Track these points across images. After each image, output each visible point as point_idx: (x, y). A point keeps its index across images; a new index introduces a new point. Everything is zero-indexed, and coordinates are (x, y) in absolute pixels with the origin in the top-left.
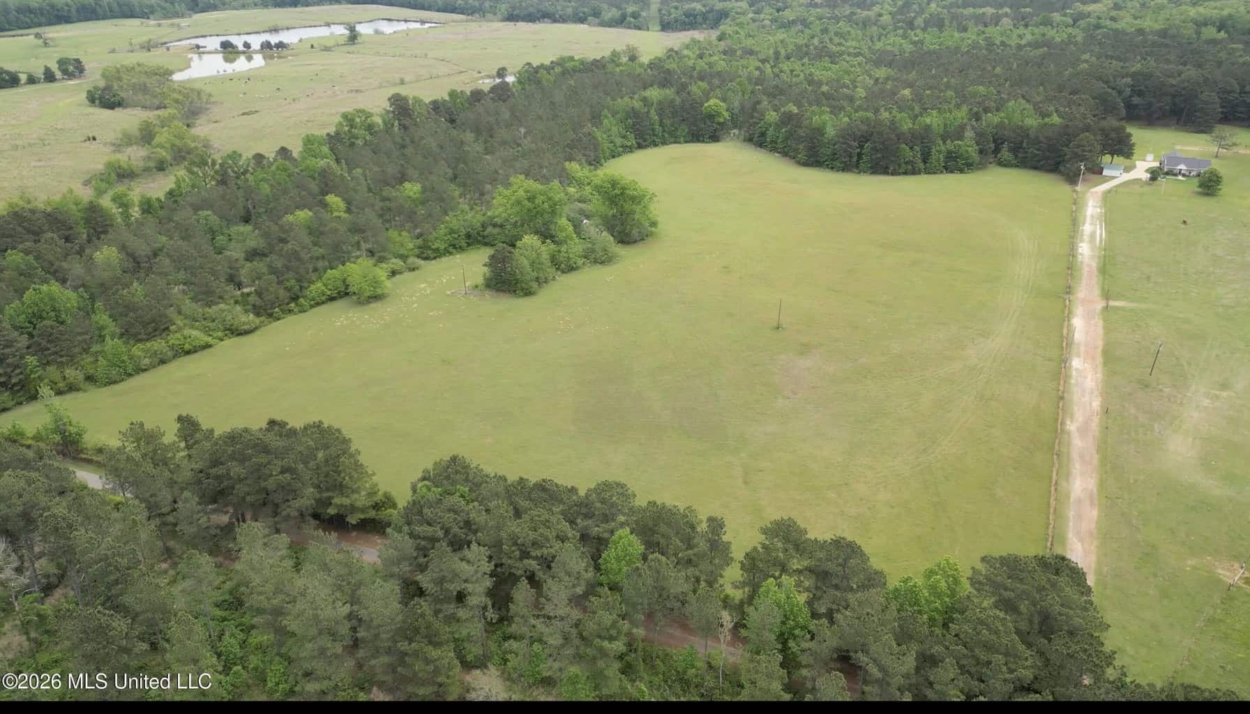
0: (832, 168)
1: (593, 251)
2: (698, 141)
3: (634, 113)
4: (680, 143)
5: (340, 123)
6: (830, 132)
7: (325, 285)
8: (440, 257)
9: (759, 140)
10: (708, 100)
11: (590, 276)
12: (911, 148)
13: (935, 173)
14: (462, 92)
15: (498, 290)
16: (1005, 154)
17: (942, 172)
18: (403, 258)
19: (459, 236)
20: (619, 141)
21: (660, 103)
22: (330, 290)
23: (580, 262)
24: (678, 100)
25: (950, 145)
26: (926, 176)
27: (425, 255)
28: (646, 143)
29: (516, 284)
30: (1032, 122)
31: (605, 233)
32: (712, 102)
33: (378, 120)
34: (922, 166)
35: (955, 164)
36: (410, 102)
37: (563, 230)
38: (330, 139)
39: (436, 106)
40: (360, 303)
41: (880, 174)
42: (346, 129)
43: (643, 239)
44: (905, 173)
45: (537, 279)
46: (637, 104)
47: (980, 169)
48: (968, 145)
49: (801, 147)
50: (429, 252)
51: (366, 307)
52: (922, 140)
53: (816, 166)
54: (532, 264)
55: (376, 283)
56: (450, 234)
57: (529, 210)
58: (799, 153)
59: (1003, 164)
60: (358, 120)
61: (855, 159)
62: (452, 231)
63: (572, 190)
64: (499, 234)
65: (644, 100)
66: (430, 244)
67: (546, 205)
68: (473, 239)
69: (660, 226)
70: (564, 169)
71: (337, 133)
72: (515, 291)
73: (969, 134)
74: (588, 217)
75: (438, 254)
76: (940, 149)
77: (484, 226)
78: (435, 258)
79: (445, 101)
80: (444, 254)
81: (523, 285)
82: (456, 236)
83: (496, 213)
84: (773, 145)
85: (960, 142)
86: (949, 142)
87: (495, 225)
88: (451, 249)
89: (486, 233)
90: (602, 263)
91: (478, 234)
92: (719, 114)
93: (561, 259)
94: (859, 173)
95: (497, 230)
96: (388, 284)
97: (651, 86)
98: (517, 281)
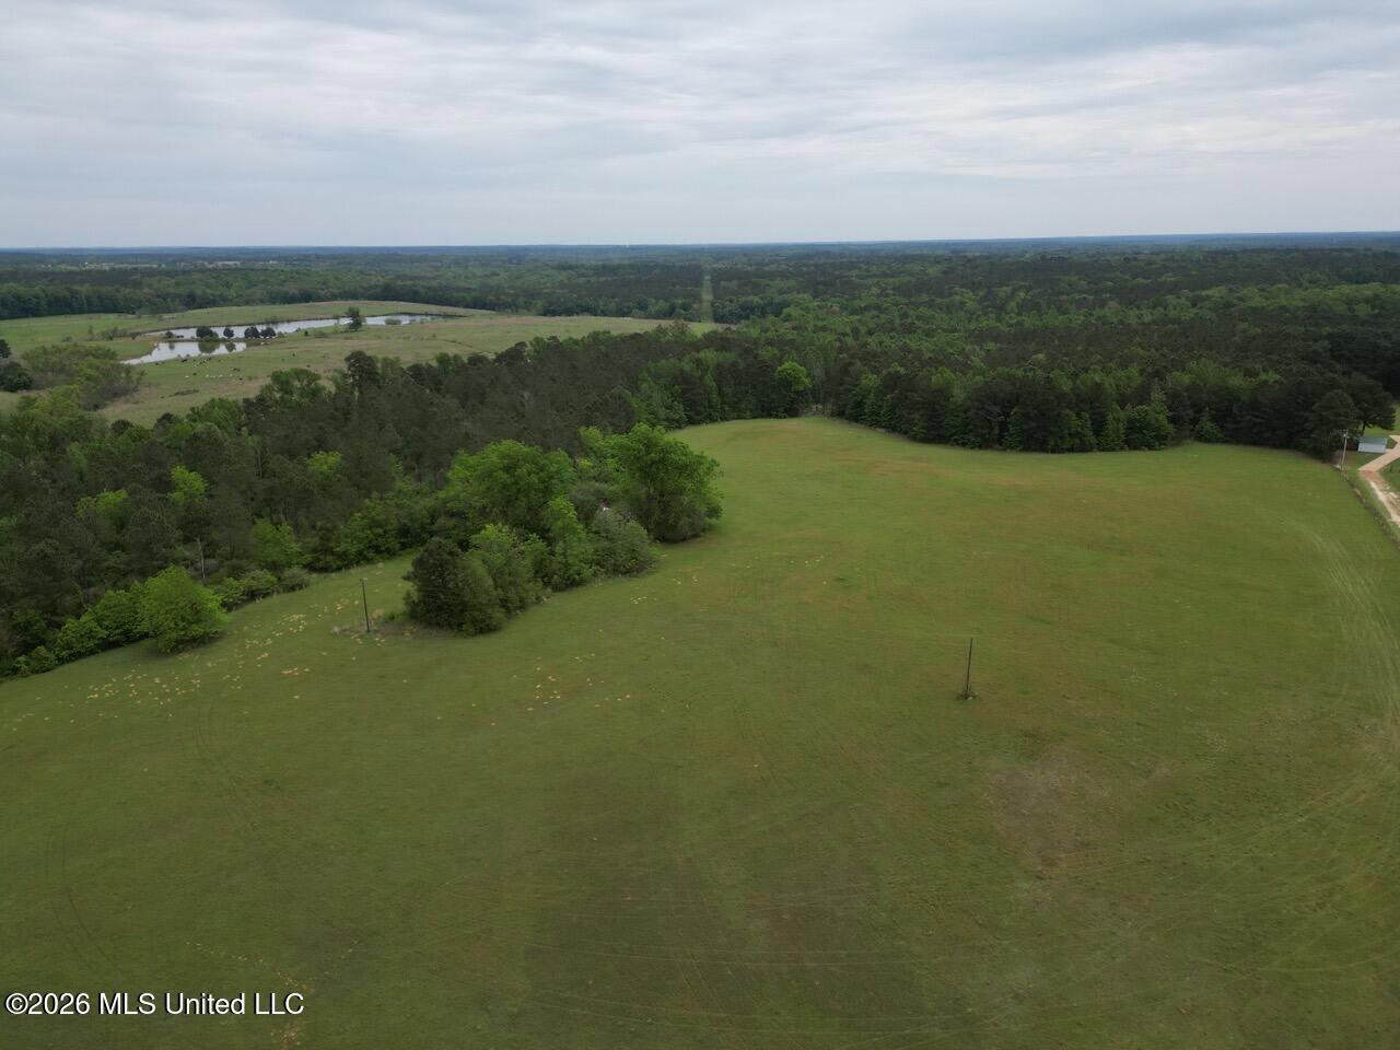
0: (964, 445)
1: (611, 552)
2: (770, 416)
3: (682, 378)
4: (745, 418)
5: (268, 388)
6: (959, 394)
7: (99, 621)
8: (347, 567)
9: (853, 411)
10: (781, 364)
11: (603, 594)
12: (1078, 415)
13: (1113, 450)
14: (456, 357)
15: (429, 624)
16: (1208, 425)
17: (1122, 449)
18: (274, 567)
19: (385, 532)
20: (662, 413)
21: (719, 366)
22: (107, 628)
23: (587, 572)
24: (742, 365)
25: (1131, 411)
26: (1098, 453)
27: (321, 564)
28: (700, 417)
29: (462, 611)
30: (1236, 381)
31: (633, 523)
32: (787, 365)
33: (330, 387)
34: (1093, 440)
35: (1140, 437)
36: (379, 365)
37: (559, 516)
38: (248, 407)
39: (417, 371)
40: (158, 653)
41: (1035, 450)
42: (278, 395)
43: (696, 536)
44: (1071, 450)
45: (504, 603)
46: (687, 366)
47: (1177, 444)
48: (1156, 411)
49: (917, 416)
50: (329, 558)
51: (171, 660)
52: (1092, 403)
53: (940, 443)
54: (497, 575)
55: (197, 613)
56: (370, 528)
57: (505, 486)
58: (916, 425)
59: (1202, 438)
60: (297, 384)
61: (996, 431)
62: (374, 524)
63: (585, 463)
64: (455, 527)
65: (698, 362)
66: (332, 544)
67: (534, 479)
68: (409, 536)
69: (724, 516)
70: (577, 437)
71: (261, 400)
72: (460, 625)
73: (1157, 395)
74: (607, 502)
75: (346, 562)
76: (1117, 417)
77: (433, 517)
78: (339, 569)
79: (431, 366)
80: (358, 563)
81: (476, 614)
82: (381, 531)
83: (452, 493)
84: (874, 418)
85: (1145, 407)
86: (1128, 407)
87: (452, 515)
88: (371, 554)
89: (434, 527)
90: (628, 572)
91: (423, 528)
92: (797, 380)
93: (555, 566)
94: (1005, 450)
95: (452, 522)
96: (225, 617)
97: (707, 347)
98: (464, 607)
